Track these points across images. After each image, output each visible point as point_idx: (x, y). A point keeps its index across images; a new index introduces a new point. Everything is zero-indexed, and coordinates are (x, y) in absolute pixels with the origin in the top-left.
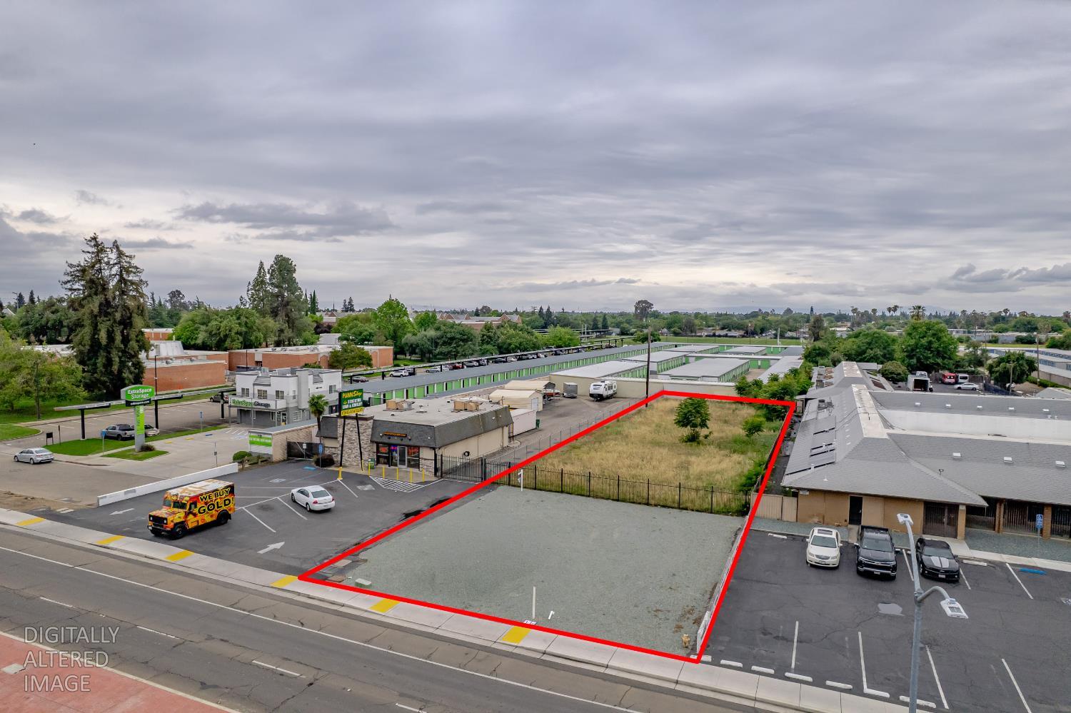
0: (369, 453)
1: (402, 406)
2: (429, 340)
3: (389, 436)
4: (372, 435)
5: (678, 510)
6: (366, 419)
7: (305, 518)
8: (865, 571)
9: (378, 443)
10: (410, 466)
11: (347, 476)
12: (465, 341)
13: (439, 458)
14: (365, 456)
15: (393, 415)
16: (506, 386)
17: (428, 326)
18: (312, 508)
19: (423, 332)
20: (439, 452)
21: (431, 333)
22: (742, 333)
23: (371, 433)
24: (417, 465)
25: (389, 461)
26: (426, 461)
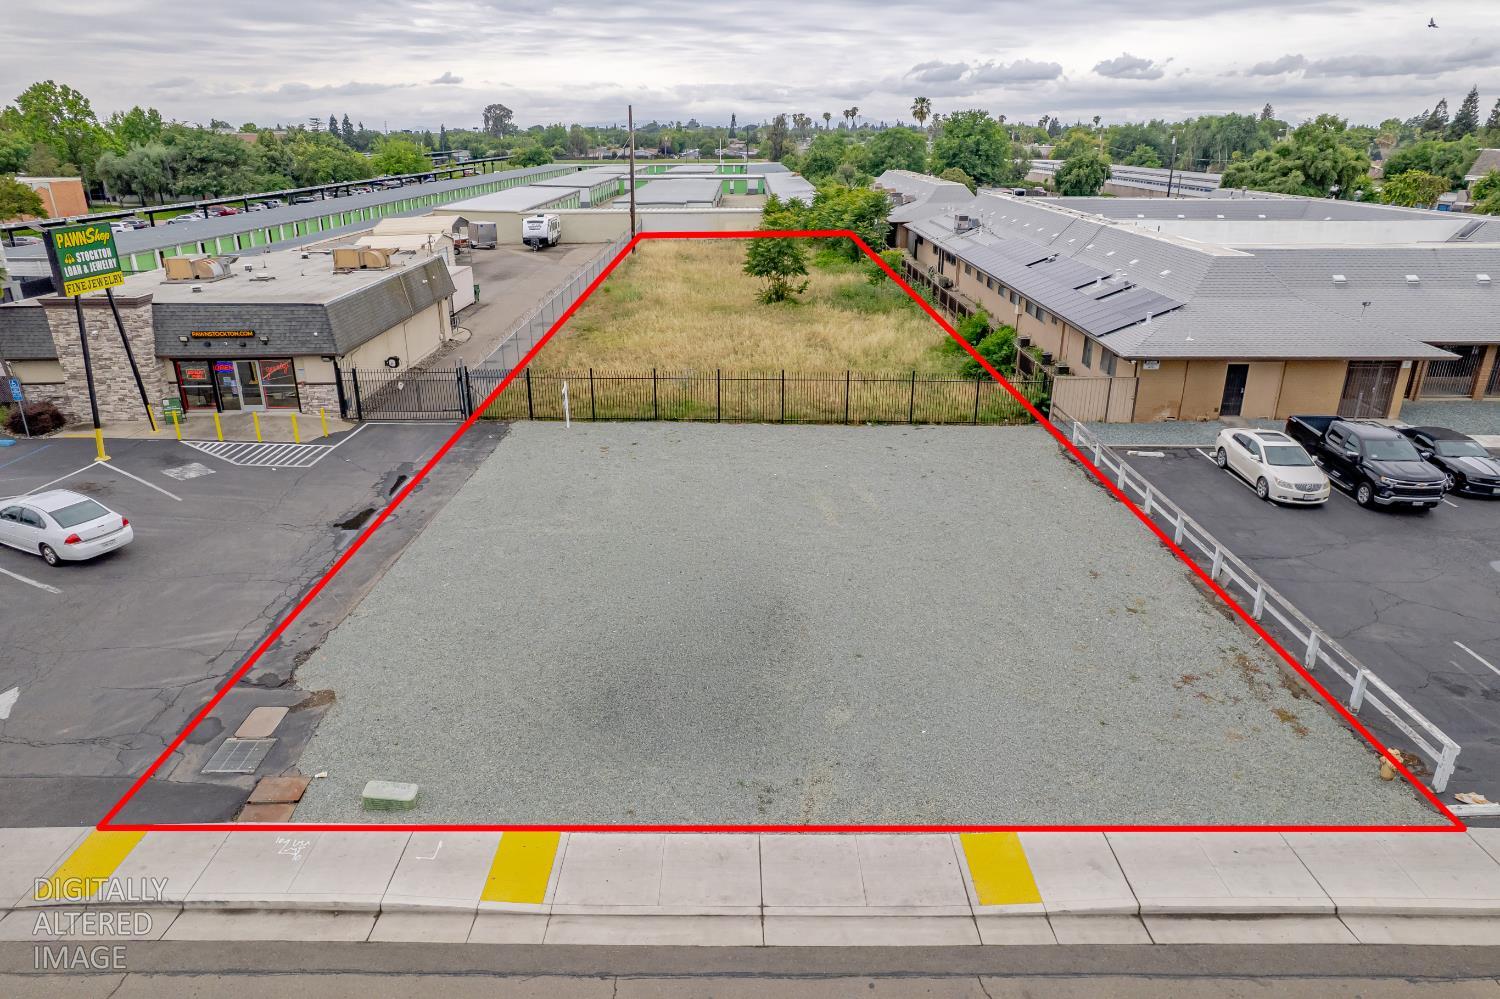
0: (161, 382)
1: (209, 270)
2: (155, 164)
3: (208, 341)
4: (157, 342)
5: (912, 428)
6: (133, 303)
7: (52, 589)
8: (1396, 504)
9: (175, 361)
10: (273, 403)
11: (120, 449)
12: (234, 165)
13: (346, 377)
14: (153, 395)
15: (196, 290)
16: (376, 229)
17: (148, 137)
18: (63, 556)
19: (139, 149)
20: (343, 365)
21: (158, 150)
22: (654, 151)
23: (152, 337)
24: (295, 401)
25: (215, 398)
26: (316, 389)
